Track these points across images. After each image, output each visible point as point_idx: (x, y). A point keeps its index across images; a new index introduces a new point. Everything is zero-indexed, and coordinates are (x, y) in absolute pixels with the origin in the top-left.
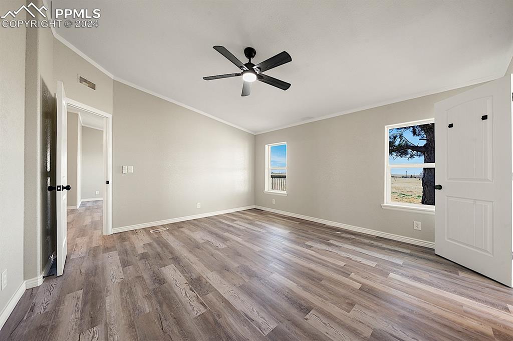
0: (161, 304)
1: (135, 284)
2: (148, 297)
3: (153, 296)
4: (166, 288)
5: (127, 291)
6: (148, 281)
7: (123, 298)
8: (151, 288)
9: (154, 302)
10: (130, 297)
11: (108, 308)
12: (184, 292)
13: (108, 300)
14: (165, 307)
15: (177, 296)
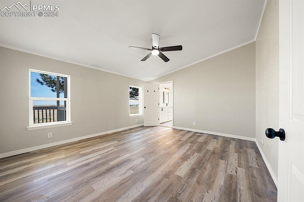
0: (204, 163)
1: (204, 180)
2: (205, 169)
3: (203, 167)
4: (195, 166)
5: (211, 180)
6: (197, 175)
7: (215, 177)
8: (200, 171)
9: (205, 165)
10: (212, 175)
11: (223, 178)
12: (193, 160)
13: (222, 183)
14: (204, 161)
15: (196, 161)
